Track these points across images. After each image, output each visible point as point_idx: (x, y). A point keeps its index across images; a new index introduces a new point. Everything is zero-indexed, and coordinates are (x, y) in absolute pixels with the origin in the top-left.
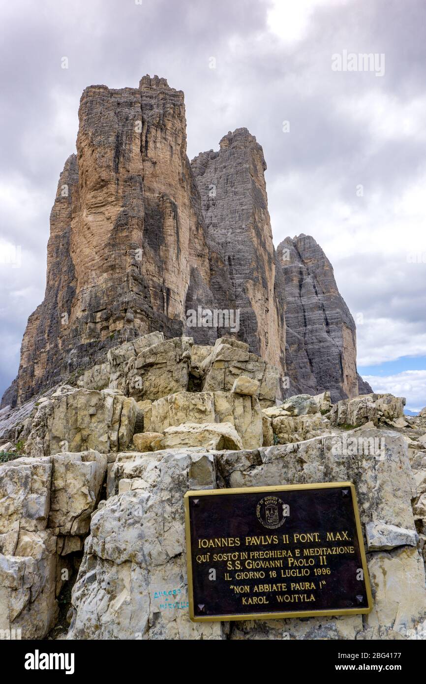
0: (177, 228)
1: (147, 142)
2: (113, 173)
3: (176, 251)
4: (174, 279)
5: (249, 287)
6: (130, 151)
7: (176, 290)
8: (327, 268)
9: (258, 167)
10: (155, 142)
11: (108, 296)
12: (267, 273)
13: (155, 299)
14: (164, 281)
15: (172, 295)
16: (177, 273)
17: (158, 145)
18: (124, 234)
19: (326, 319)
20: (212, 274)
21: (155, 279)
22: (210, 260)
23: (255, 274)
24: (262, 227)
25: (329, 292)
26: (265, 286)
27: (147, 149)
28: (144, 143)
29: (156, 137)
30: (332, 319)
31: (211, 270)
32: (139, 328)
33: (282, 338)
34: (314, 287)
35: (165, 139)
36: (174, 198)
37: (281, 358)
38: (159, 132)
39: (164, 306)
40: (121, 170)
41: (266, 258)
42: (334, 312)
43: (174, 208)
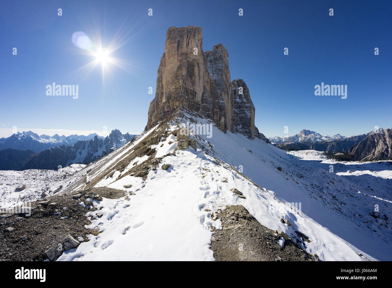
0: (199, 70)
1: (189, 42)
2: (176, 52)
3: (198, 79)
4: (198, 89)
5: (223, 94)
6: (183, 45)
7: (198, 93)
9: (226, 55)
10: (191, 42)
11: (174, 94)
12: (229, 90)
13: (191, 96)
14: (194, 89)
15: (197, 94)
16: (199, 86)
17: (192, 43)
18: (180, 72)
20: (211, 88)
21: (191, 88)
22: (210, 83)
23: (225, 90)
24: (227, 75)
26: (228, 94)
27: (188, 45)
28: (187, 43)
29: (192, 41)
30: (248, 107)
31: (211, 87)
32: (185, 105)
33: (232, 112)
35: (195, 41)
36: (198, 60)
37: (232, 119)
38: (193, 39)
39: (194, 98)
40: (179, 51)
41: (228, 85)
42: (249, 104)
43: (198, 64)
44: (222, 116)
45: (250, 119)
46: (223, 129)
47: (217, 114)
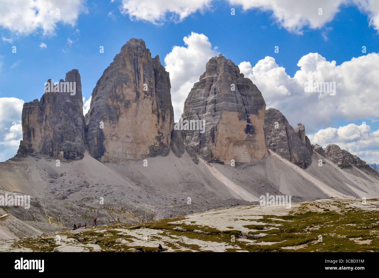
6: (26, 120)
7: (34, 144)
8: (223, 78)
9: (127, 64)
12: (123, 111)
14: (31, 143)
16: (33, 141)
17: (31, 117)
19: (215, 109)
21: (28, 143)
24: (122, 92)
25: (221, 92)
30: (219, 108)
34: (215, 89)
36: (34, 126)
38: (31, 114)
39: (30, 148)
40: (24, 124)
41: (122, 105)
42: (221, 104)
43: (33, 129)
44: (61, 150)
45: (213, 131)
46: (62, 158)
47: (56, 150)
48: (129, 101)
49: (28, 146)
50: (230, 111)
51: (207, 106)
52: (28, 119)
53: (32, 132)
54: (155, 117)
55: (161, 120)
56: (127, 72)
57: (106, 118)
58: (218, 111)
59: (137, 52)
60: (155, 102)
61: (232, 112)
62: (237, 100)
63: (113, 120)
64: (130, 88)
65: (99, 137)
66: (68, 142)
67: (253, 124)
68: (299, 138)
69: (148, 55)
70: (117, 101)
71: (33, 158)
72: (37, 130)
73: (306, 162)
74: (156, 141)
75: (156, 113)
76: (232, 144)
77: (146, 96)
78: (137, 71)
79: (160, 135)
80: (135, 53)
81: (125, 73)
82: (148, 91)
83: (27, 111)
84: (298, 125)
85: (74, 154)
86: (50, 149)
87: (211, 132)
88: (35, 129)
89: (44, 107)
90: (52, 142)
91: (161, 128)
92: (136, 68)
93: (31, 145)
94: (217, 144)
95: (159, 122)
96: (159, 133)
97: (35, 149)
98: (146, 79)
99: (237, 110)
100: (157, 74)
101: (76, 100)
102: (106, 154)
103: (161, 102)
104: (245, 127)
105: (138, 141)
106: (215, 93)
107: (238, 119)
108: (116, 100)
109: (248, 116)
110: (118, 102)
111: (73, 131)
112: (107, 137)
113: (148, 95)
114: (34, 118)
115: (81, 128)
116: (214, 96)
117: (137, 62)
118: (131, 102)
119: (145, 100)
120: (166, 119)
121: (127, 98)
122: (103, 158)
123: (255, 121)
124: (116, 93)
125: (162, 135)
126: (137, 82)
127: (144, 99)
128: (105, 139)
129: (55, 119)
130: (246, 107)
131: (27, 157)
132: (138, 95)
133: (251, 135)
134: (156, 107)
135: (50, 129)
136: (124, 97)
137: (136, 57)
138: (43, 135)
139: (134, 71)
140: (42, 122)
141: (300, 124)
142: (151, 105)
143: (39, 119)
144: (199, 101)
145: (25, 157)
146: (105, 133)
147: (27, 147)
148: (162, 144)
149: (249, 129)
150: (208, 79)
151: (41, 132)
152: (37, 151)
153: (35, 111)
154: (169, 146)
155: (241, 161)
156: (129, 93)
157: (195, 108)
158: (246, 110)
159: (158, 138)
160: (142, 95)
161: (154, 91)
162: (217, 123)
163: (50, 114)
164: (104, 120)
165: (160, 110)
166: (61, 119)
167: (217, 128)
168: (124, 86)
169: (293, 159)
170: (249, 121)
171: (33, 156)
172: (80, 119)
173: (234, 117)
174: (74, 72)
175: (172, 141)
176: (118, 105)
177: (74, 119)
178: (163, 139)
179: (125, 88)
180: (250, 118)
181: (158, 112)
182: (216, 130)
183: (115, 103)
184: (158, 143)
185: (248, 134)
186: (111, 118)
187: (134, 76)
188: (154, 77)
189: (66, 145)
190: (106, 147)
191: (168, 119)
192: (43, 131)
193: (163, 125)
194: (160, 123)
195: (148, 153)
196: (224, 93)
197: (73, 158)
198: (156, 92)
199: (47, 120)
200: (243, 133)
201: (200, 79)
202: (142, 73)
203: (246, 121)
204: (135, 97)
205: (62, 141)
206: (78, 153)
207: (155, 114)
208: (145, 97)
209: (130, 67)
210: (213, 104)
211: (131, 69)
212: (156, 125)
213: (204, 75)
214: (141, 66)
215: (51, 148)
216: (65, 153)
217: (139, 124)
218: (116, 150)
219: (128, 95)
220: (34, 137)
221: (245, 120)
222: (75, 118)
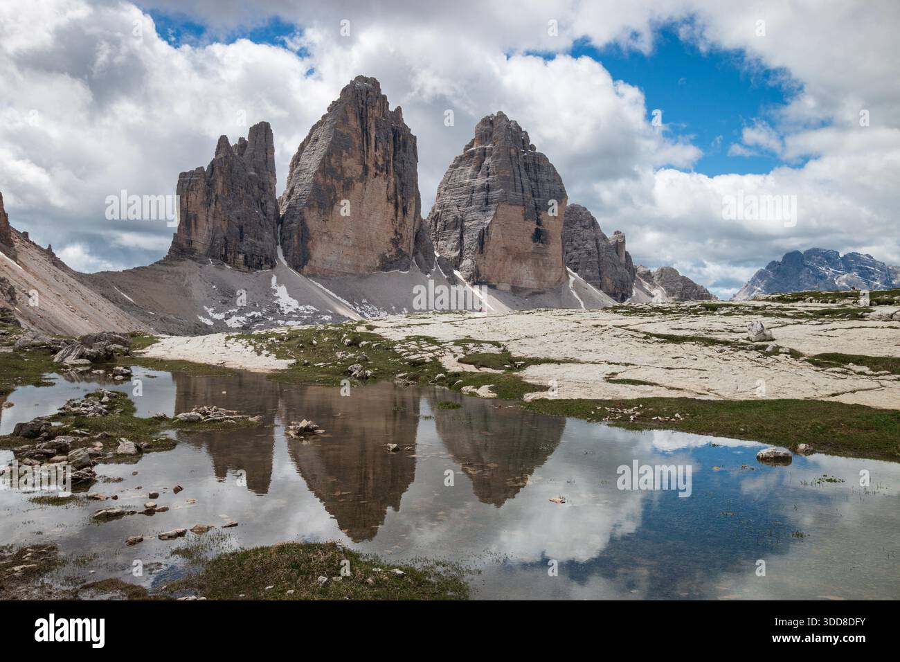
8: (502, 150)
9: (349, 117)
12: (340, 194)
23: (312, 203)
24: (340, 164)
25: (497, 173)
30: (493, 199)
34: (488, 168)
36: (197, 212)
41: (339, 185)
42: (497, 192)
44: (239, 253)
45: (482, 234)
46: (242, 266)
47: (231, 253)
48: (351, 179)
49: (187, 243)
50: (511, 205)
51: (473, 195)
52: (187, 198)
53: (193, 221)
54: (392, 209)
55: (400, 213)
56: (350, 131)
57: (313, 205)
58: (492, 203)
59: (367, 99)
60: (392, 184)
61: (513, 207)
62: (522, 187)
63: (325, 209)
64: (352, 157)
65: (300, 235)
66: (250, 239)
67: (546, 228)
68: (615, 254)
69: (384, 106)
70: (332, 178)
71: (194, 263)
72: (202, 217)
73: (623, 292)
74: (391, 245)
75: (393, 201)
76: (511, 257)
77: (378, 172)
78: (365, 131)
79: (399, 236)
80: (363, 101)
81: (345, 133)
82: (382, 165)
83: (186, 185)
84: (615, 233)
85: (261, 261)
86: (222, 250)
87: (479, 236)
88: (199, 215)
89: (213, 181)
90: (225, 238)
91: (401, 225)
92: (365, 126)
93: (192, 241)
94: (487, 257)
95: (396, 216)
96: (396, 233)
97: (198, 248)
98: (380, 145)
99: (521, 203)
100: (397, 138)
101: (266, 172)
102: (311, 263)
103: (403, 184)
104: (533, 231)
105: (362, 245)
106: (488, 175)
107: (522, 217)
108: (330, 176)
109: (538, 215)
110: (334, 180)
111: (260, 223)
112: (314, 236)
113: (381, 171)
114: (197, 198)
115: (272, 218)
116: (486, 179)
117: (367, 116)
118: (354, 181)
119: (376, 179)
120: (409, 213)
121: (348, 174)
122: (306, 269)
123: (548, 223)
124: (330, 165)
125: (402, 237)
126: (365, 149)
127: (375, 177)
128: (311, 239)
129: (230, 202)
130: (536, 199)
131: (184, 260)
132: (366, 169)
133: (541, 245)
134: (392, 190)
135: (223, 217)
136: (343, 172)
137: (364, 107)
138: (211, 226)
139: (360, 130)
140: (210, 205)
141: (617, 233)
142: (386, 188)
143: (205, 199)
144: (462, 185)
145: (181, 261)
146: (310, 228)
147: (185, 245)
148: (400, 252)
149: (539, 236)
150: (478, 151)
151: (207, 220)
152: (201, 252)
153: (198, 187)
154: (411, 256)
155: (523, 286)
156: (352, 166)
157: (455, 198)
158: (536, 205)
159: (395, 242)
160: (373, 170)
161: (391, 165)
162: (488, 221)
163: (223, 191)
164: (309, 207)
165: (399, 197)
166: (241, 201)
167: (489, 230)
168: (345, 154)
169: (604, 287)
170: (539, 223)
171: (195, 260)
172: (270, 204)
173: (516, 215)
174: (263, 126)
175: (417, 247)
176: (332, 184)
177: (261, 203)
178: (402, 243)
179: (346, 158)
180: (541, 217)
181: (396, 200)
182: (487, 235)
183: (328, 181)
184: (394, 250)
185: (537, 243)
186: (321, 206)
187: (361, 139)
188: (392, 142)
189: (247, 244)
190: (312, 251)
191: (411, 212)
192: (210, 219)
193: (403, 221)
194: (398, 218)
195: (378, 265)
196: (503, 175)
197: (259, 266)
198: (394, 167)
199: (217, 203)
200: (528, 240)
201: (465, 150)
202: (373, 135)
203: (536, 221)
204: (360, 173)
205: (241, 238)
206: (266, 258)
207: (391, 203)
208: (376, 174)
209: (354, 123)
210: (484, 192)
211: (356, 127)
212: (393, 220)
213: (471, 145)
214: (372, 123)
215: (224, 249)
216: (246, 257)
217: (366, 217)
218: (327, 258)
219: (351, 170)
220: (196, 228)
221: (533, 220)
222: (263, 201)
